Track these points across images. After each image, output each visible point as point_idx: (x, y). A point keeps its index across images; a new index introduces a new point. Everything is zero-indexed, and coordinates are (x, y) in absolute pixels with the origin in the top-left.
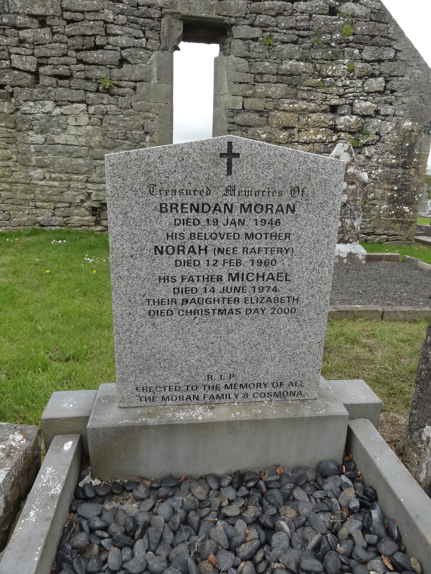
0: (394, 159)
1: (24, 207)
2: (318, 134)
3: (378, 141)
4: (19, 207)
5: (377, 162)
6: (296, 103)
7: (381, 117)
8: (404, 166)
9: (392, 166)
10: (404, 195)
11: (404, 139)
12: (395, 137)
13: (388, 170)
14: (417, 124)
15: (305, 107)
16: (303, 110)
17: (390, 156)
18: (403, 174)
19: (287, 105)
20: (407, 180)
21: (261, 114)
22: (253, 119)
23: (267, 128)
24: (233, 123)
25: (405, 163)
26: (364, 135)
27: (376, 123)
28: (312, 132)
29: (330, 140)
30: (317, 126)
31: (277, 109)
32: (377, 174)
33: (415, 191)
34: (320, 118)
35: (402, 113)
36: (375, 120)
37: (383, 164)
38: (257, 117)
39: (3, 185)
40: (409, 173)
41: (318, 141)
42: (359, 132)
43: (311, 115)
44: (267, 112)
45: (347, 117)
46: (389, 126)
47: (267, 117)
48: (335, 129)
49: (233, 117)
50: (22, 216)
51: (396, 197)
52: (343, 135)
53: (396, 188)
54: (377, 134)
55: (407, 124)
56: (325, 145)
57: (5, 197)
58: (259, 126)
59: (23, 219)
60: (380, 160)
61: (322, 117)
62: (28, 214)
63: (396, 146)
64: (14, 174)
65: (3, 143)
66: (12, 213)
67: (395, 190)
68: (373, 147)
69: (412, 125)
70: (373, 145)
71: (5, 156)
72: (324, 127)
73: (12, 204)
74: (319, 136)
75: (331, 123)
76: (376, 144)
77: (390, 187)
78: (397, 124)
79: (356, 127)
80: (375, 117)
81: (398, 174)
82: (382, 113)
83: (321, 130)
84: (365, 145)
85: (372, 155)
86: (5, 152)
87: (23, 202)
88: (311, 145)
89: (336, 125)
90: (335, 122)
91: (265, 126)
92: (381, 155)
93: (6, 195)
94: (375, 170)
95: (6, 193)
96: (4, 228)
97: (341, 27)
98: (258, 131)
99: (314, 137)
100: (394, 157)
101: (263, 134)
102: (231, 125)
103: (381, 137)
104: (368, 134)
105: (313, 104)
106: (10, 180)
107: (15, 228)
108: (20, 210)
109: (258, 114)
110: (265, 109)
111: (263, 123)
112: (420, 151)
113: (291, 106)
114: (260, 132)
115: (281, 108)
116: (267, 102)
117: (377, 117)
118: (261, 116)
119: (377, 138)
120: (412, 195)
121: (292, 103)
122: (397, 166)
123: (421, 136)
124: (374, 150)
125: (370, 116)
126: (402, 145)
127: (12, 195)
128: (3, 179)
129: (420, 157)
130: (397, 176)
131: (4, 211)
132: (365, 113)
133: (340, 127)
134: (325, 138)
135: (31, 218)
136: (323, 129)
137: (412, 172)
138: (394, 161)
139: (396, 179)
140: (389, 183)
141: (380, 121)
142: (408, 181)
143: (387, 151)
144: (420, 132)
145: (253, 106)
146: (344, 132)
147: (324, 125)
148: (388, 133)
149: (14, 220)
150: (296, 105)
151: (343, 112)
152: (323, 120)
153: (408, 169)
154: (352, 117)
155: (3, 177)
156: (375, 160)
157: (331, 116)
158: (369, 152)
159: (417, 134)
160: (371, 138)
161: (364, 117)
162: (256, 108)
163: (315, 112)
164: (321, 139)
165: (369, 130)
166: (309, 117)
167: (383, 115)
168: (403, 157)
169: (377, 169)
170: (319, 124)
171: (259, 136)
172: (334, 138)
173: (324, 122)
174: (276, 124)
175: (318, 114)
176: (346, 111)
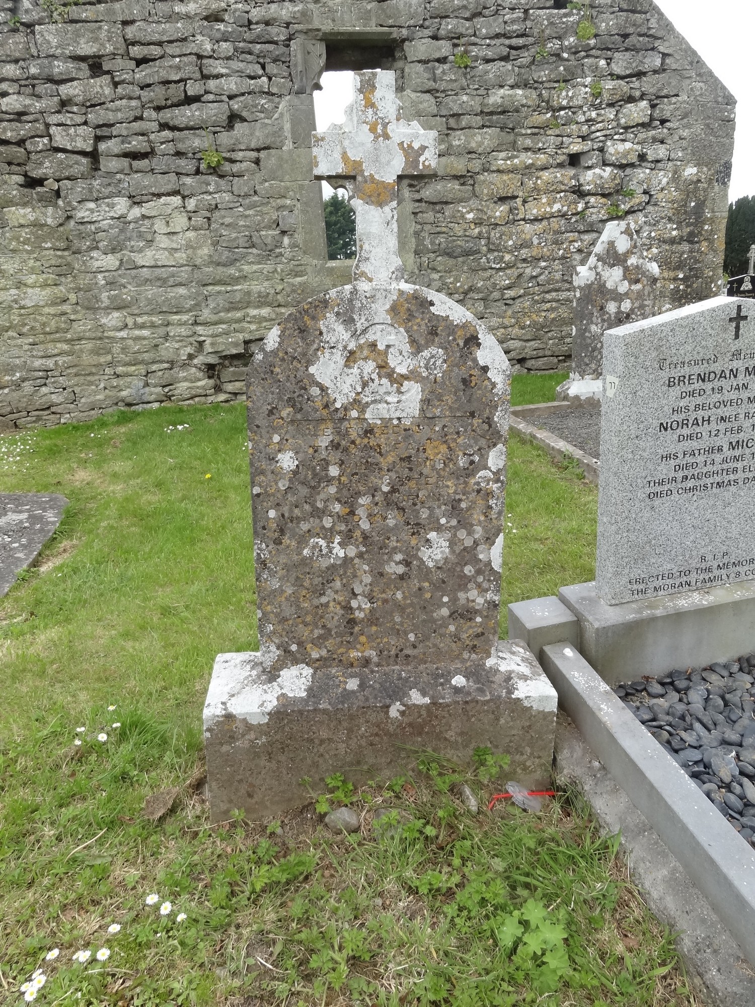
0: (675, 229)
1: (97, 377)
2: (554, 202)
3: (648, 203)
4: (89, 378)
5: (649, 237)
6: (517, 157)
7: (649, 165)
8: (690, 239)
9: (672, 241)
10: (695, 285)
11: (688, 196)
12: (674, 194)
13: (668, 248)
14: (705, 169)
15: (530, 161)
16: (528, 167)
17: (669, 226)
18: (691, 251)
19: (502, 162)
20: (697, 261)
21: (462, 181)
22: (451, 190)
23: (474, 203)
24: (420, 201)
25: (691, 234)
26: (625, 196)
27: (642, 175)
28: (544, 200)
29: (574, 211)
30: (552, 190)
31: (487, 170)
32: (650, 256)
33: (710, 277)
34: (556, 177)
35: (680, 154)
36: (640, 171)
37: (659, 239)
38: (457, 187)
39: (59, 345)
40: (699, 249)
41: (556, 214)
42: (617, 192)
43: (541, 173)
44: (471, 177)
45: (597, 171)
46: (663, 178)
47: (473, 185)
48: (579, 192)
49: (418, 191)
50: (96, 393)
51: (684, 290)
52: (592, 200)
53: (681, 276)
54: (645, 192)
55: (690, 171)
56: (567, 219)
57: (63, 365)
58: (461, 201)
59: (98, 397)
60: (653, 234)
61: (558, 175)
62: (105, 388)
63: (676, 209)
64: (75, 325)
65: (51, 276)
66: (77, 390)
67: (681, 279)
68: (640, 214)
69: (698, 172)
70: (641, 211)
71: (57, 298)
72: (562, 191)
73: (76, 375)
74: (557, 207)
75: (573, 182)
76: (644, 209)
77: (672, 274)
78: (675, 172)
79: (612, 185)
80: (640, 165)
81: (683, 253)
82: (650, 158)
83: (558, 196)
84: (628, 213)
85: (641, 228)
86: (56, 290)
87: (94, 370)
88: (545, 223)
89: (581, 185)
90: (578, 181)
91: (470, 199)
92: (655, 225)
93: (64, 362)
94: (647, 250)
95: (65, 359)
96: (68, 416)
97: (575, 26)
98: (460, 209)
99: (548, 209)
100: (675, 226)
101: (468, 212)
102: (417, 204)
103: (651, 196)
104: (631, 194)
105: (542, 156)
106: (69, 336)
107: (86, 414)
108: (91, 383)
109: (457, 182)
110: (468, 171)
111: (466, 195)
112: (713, 212)
113: (508, 162)
114: (464, 210)
115: (494, 168)
116: (470, 159)
117: (643, 164)
118: (463, 184)
119: (645, 198)
120: (706, 284)
121: (509, 158)
122: (680, 240)
123: (713, 188)
124: (643, 219)
125: (632, 165)
126: (685, 206)
127: (76, 361)
128: (58, 335)
129: (714, 222)
130: (681, 256)
131: (64, 389)
132: (624, 162)
133: (588, 188)
134: (565, 208)
135: (111, 393)
136: (562, 194)
137: (704, 247)
138: (674, 233)
139: (681, 261)
140: (670, 269)
141: (648, 171)
142: (699, 262)
143: (662, 218)
144: (710, 181)
145: (449, 170)
146: (593, 195)
147: (563, 188)
148: (662, 189)
149: (83, 400)
150: (516, 160)
151: (590, 163)
152: (561, 179)
153: (697, 242)
154: (604, 171)
155: (57, 332)
156: (645, 235)
157: (572, 172)
158: (636, 222)
159: (706, 185)
160: (637, 201)
161: (622, 167)
162: (454, 173)
163: (546, 168)
164: (559, 211)
165: (632, 187)
166: (537, 178)
167: (652, 162)
168: (688, 225)
169: (651, 248)
170: (554, 187)
171: (463, 216)
172: (580, 207)
173: (562, 183)
174: (487, 195)
175: (551, 170)
176: (594, 161)
